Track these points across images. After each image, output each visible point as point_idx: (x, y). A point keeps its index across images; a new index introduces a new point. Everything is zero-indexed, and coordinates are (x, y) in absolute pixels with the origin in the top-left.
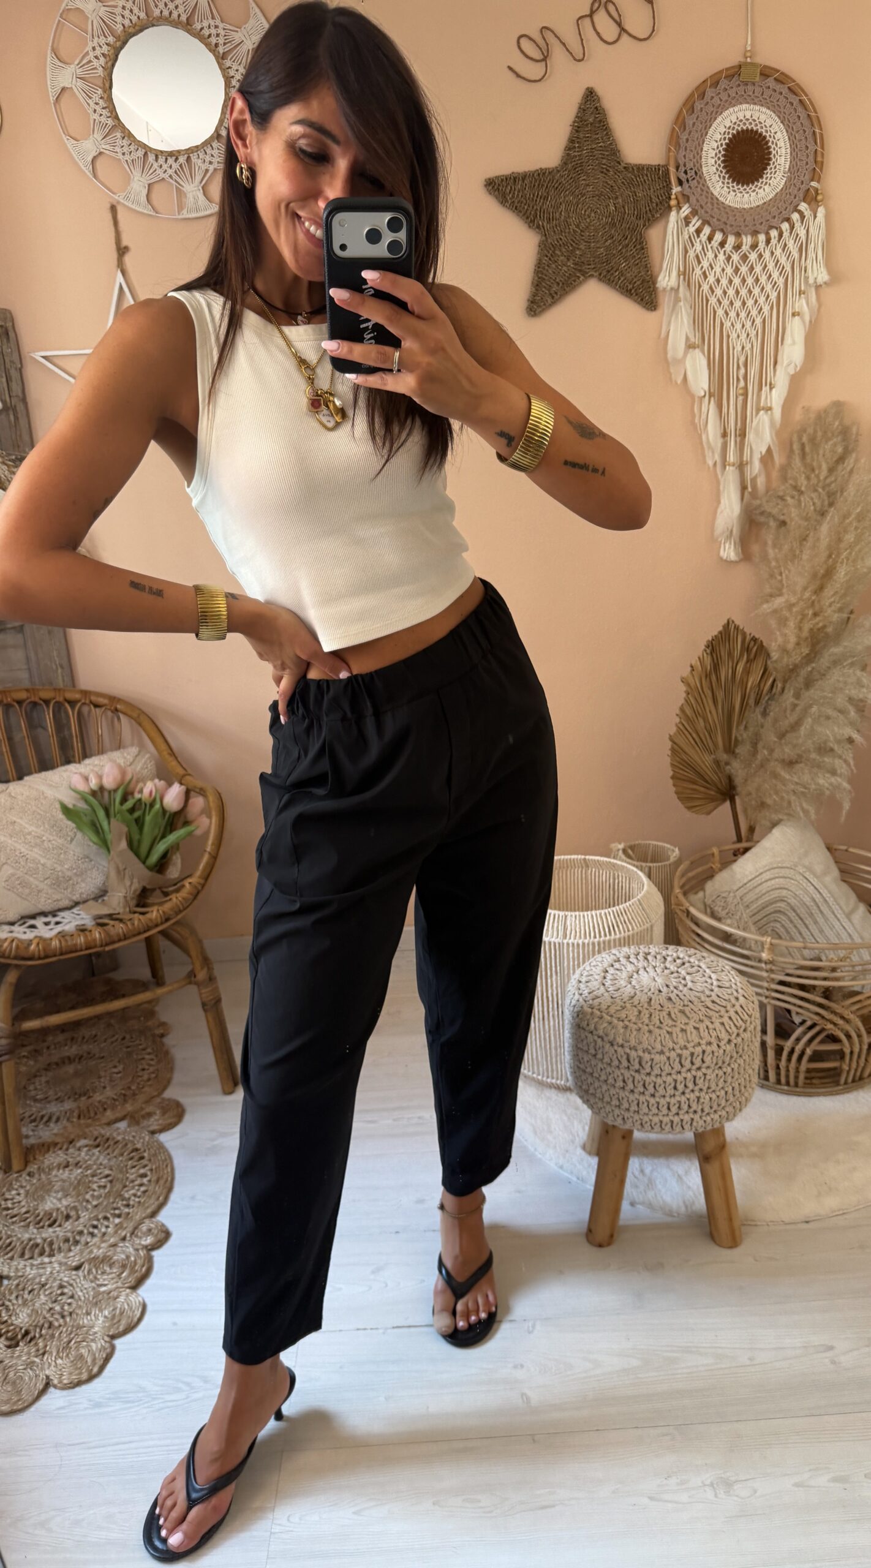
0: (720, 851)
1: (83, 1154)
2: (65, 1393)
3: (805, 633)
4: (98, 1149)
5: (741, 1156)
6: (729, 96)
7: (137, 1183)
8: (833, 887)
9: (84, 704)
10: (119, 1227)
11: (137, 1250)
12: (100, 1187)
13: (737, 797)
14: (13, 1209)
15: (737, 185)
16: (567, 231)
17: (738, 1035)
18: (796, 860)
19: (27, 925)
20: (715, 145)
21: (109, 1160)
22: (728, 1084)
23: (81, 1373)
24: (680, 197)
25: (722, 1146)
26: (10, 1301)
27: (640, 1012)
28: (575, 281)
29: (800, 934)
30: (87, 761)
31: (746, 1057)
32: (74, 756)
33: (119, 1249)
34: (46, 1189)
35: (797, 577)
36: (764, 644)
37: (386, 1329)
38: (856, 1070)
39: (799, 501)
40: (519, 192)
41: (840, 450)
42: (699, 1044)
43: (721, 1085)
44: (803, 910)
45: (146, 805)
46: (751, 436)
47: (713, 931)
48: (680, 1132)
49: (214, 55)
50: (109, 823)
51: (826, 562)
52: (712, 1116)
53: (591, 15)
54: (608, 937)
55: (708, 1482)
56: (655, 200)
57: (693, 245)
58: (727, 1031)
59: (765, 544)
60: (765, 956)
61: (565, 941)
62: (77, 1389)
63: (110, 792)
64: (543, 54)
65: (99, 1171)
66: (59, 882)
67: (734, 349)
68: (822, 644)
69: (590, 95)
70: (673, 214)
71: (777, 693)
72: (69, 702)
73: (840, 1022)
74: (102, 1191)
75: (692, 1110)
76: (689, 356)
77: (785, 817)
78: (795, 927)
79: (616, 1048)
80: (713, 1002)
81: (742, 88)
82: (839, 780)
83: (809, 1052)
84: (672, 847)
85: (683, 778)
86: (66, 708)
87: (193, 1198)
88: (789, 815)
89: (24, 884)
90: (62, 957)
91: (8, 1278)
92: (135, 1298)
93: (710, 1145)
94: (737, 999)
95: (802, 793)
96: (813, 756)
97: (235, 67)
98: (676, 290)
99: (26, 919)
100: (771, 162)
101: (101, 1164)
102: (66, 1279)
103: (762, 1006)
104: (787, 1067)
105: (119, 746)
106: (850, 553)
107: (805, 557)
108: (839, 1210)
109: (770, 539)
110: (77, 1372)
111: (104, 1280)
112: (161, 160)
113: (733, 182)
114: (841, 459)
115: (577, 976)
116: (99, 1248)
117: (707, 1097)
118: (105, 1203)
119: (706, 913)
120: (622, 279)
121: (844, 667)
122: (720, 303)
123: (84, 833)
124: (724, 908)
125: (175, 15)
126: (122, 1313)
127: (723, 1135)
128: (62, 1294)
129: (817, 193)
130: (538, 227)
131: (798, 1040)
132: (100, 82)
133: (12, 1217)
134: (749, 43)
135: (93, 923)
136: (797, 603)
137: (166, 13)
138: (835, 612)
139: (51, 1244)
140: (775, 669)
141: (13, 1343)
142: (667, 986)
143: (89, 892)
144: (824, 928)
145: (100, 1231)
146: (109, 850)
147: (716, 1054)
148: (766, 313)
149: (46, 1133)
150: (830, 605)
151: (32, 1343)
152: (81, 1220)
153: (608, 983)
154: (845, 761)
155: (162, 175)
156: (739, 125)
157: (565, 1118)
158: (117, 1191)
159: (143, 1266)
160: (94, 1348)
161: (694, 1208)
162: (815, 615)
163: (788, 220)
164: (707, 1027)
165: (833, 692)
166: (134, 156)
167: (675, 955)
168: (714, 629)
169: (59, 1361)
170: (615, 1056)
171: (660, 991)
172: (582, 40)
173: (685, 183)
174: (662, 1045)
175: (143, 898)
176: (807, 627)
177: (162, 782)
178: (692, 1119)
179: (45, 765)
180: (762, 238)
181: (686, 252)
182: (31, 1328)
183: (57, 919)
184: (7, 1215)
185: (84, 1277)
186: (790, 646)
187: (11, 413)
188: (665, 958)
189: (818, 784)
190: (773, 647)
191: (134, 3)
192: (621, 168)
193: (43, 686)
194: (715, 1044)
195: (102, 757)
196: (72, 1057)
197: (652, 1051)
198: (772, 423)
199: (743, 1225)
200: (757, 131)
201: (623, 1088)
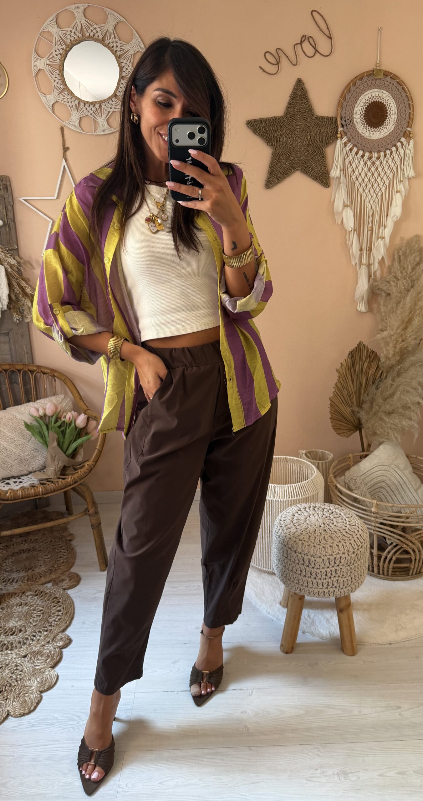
0: (353, 456)
1: (29, 599)
2: (17, 719)
3: (398, 350)
4: (37, 597)
5: (359, 610)
6: (368, 85)
7: (56, 614)
8: (409, 476)
9: (38, 372)
10: (46, 636)
11: (55, 648)
12: (37, 616)
13: (362, 429)
15: (371, 128)
16: (286, 147)
17: (358, 549)
18: (391, 462)
19: (5, 483)
20: (360, 108)
21: (42, 602)
22: (352, 574)
23: (25, 710)
24: (342, 133)
25: (349, 605)
27: (310, 536)
28: (289, 172)
29: (392, 499)
30: (38, 401)
31: (362, 561)
32: (32, 398)
33: (46, 648)
34: (10, 616)
35: (395, 322)
36: (378, 354)
37: (179, 692)
38: (417, 568)
39: (397, 284)
40: (263, 127)
41: (418, 259)
42: (339, 553)
43: (349, 574)
44: (393, 487)
45: (67, 424)
46: (374, 251)
47: (349, 497)
48: (328, 597)
49: (115, 56)
50: (48, 433)
51: (408, 315)
52: (344, 589)
53: (301, 43)
54: (296, 498)
55: (336, 773)
56: (330, 134)
57: (348, 157)
58: (353, 547)
59: (379, 304)
60: (373, 510)
61: (274, 499)
62: (23, 717)
63: (49, 417)
64: (277, 61)
65: (37, 608)
66: (22, 461)
67: (367, 207)
68: (406, 355)
69: (299, 82)
70: (339, 141)
71: (384, 378)
72: (30, 371)
73: (410, 544)
74: (38, 618)
75: (334, 586)
76: (344, 211)
77: (386, 440)
78: (390, 495)
79: (297, 554)
80: (346, 532)
81: (374, 81)
82: (413, 423)
83: (394, 558)
84: (330, 453)
85: (336, 419)
86: (29, 374)
87: (84, 623)
88: (388, 439)
89: (4, 462)
90: (22, 500)
92: (53, 673)
93: (343, 604)
94: (358, 531)
95: (395, 429)
96: (400, 410)
97: (125, 62)
98: (339, 178)
99: (5, 479)
100: (388, 118)
101: (38, 604)
102: (19, 662)
103: (371, 535)
104: (383, 566)
105: (55, 394)
106: (421, 311)
107: (399, 312)
108: (406, 639)
109: (382, 302)
110: (23, 709)
111: (38, 663)
112: (87, 106)
113: (368, 127)
114: (418, 264)
115: (279, 517)
116: (36, 647)
117: (342, 580)
118: (39, 624)
119: (345, 487)
120: (313, 171)
121: (417, 367)
122: (361, 185)
123: (35, 437)
124: (354, 485)
125: (96, 36)
126: (46, 680)
127: (350, 599)
128: (17, 669)
129: (410, 133)
130: (272, 145)
131: (389, 552)
132: (58, 67)
134: (378, 59)
135: (39, 483)
136: (394, 334)
137: (92, 35)
138: (412, 340)
139: (12, 644)
140: (383, 366)
142: (324, 524)
143: (37, 467)
144: (404, 496)
145: (36, 638)
146: (48, 447)
147: (347, 559)
148: (383, 191)
149: (11, 588)
150: (410, 336)
151: (1, 694)
152: (27, 633)
153: (295, 521)
154: (416, 413)
155: (87, 113)
156: (372, 99)
157: (272, 588)
158: (46, 618)
159: (58, 656)
160: (32, 697)
161: (334, 636)
162: (403, 341)
163: (395, 146)
164: (343, 545)
165: (411, 379)
166: (73, 103)
167: (328, 508)
168: (354, 345)
169: (14, 703)
170: (297, 558)
171: (320, 526)
172: (296, 55)
173: (345, 126)
174: (320, 553)
175: (64, 471)
176: (398, 347)
177: (76, 413)
178: (334, 591)
179: (17, 403)
180: (382, 154)
181: (345, 159)
182: (1, 686)
183: (20, 480)
185: (28, 661)
186: (390, 356)
187: (7, 227)
188: (323, 510)
189: (402, 424)
190: (382, 356)
191: (76, 29)
192: (314, 118)
193: (18, 362)
194: (347, 554)
195: (46, 399)
196: (25, 550)
197: (315, 556)
198: (385, 245)
199: (358, 644)
200: (381, 102)
201: (301, 574)
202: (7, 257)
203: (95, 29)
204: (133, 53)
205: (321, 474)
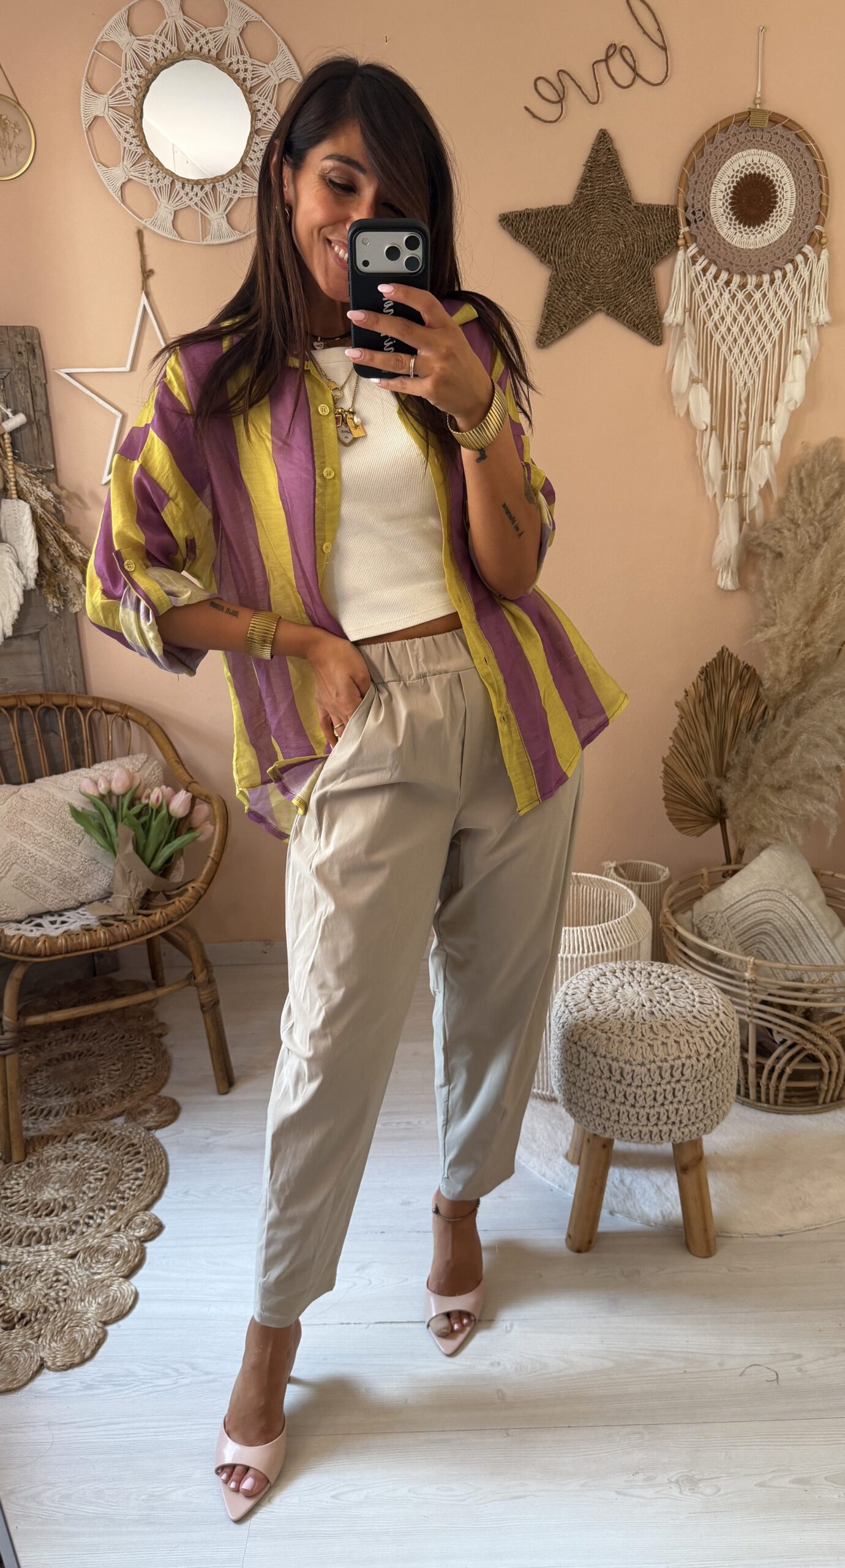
0: (709, 873)
1: (81, 1147)
2: (58, 1374)
3: (797, 663)
4: (96, 1143)
5: (718, 1169)
6: (738, 141)
7: (131, 1177)
8: (819, 911)
9: (96, 710)
10: (114, 1218)
11: (131, 1241)
12: (96, 1179)
13: (727, 820)
14: (12, 1198)
15: (744, 226)
16: (578, 266)
17: (717, 1050)
18: (782, 883)
19: (34, 923)
20: (723, 187)
21: (106, 1154)
22: (706, 1097)
23: (74, 1357)
24: (688, 237)
25: (700, 1158)
26: (7, 1285)
27: (623, 1025)
28: (583, 315)
29: (785, 955)
30: (97, 766)
31: (724, 1072)
32: (84, 761)
33: (113, 1240)
34: (42, 1181)
35: (791, 608)
36: (757, 672)
37: (369, 1324)
38: (834, 1090)
39: (796, 534)
40: (532, 227)
41: (837, 485)
42: (679, 1057)
43: (699, 1098)
44: (787, 932)
45: (152, 810)
46: (750, 470)
47: (699, 950)
48: (658, 1143)
49: (242, 89)
50: (116, 827)
51: (818, 594)
52: (690, 1127)
53: (606, 60)
54: (596, 952)
55: (673, 1480)
56: (664, 239)
57: (699, 284)
58: (707, 1046)
59: (761, 574)
60: (747, 975)
62: (70, 1371)
63: (118, 797)
64: (559, 96)
65: (96, 1165)
66: (66, 882)
67: (736, 384)
68: (813, 673)
69: (603, 137)
70: (681, 253)
71: (769, 719)
72: (81, 708)
73: (820, 1042)
74: (98, 1183)
75: (670, 1122)
76: (692, 390)
77: (773, 842)
78: (780, 948)
79: (598, 1058)
80: (694, 1017)
81: (751, 133)
82: (826, 806)
83: (788, 1070)
84: (663, 867)
85: (677, 800)
86: (78, 714)
87: (185, 1193)
88: (777, 839)
89: (32, 883)
90: (67, 955)
91: (6, 1263)
92: (127, 1287)
93: (687, 1157)
94: (718, 1015)
95: (791, 818)
96: (802, 782)
97: (261, 101)
98: (681, 326)
99: (33, 917)
100: (777, 206)
101: (98, 1158)
102: (61, 1266)
103: (743, 1025)
104: (768, 1085)
105: (128, 752)
106: (842, 587)
107: (798, 589)
108: (812, 1225)
109: (766, 570)
110: (70, 1355)
111: (98, 1268)
112: (188, 188)
113: (739, 224)
114: (838, 494)
115: (563, 989)
116: (94, 1238)
117: (686, 1109)
118: (101, 1195)
119: (693, 932)
120: (629, 314)
121: (834, 697)
122: (724, 340)
123: (92, 836)
124: (711, 928)
125: (205, 50)
126: (114, 1301)
127: (701, 1147)
128: (58, 1281)
129: (821, 236)
130: (549, 262)
131: (778, 1058)
132: (131, 112)
133: (11, 1206)
134: (759, 90)
135: (98, 923)
136: (790, 633)
137: (197, 48)
138: (825, 643)
139: (48, 1232)
140: (767, 697)
141: (10, 1326)
142: (651, 1001)
143: (95, 893)
144: (808, 951)
145: (95, 1221)
146: (115, 853)
147: (695, 1068)
148: (768, 350)
149: (45, 1127)
150: (822, 636)
151: (28, 1326)
152: (78, 1211)
153: (593, 996)
154: (833, 788)
155: (189, 203)
156: (747, 169)
157: (549, 1127)
158: (113, 1184)
159: (136, 1256)
160: (87, 1333)
161: (671, 1218)
162: (807, 645)
163: (792, 261)
164: (688, 1041)
165: (823, 721)
166: (162, 183)
167: (659, 971)
168: (710, 655)
169: (53, 1344)
170: (598, 1066)
171: (643, 1006)
172: (597, 84)
173: (693, 224)
174: (643, 1057)
175: (147, 901)
176: (798, 657)
177: (169, 788)
178: (671, 1130)
179: (56, 769)
180: (766, 278)
181: (692, 289)
182: (27, 1312)
183: (63, 918)
184: (6, 1204)
185: (79, 1265)
186: (782, 675)
187: (34, 426)
188: (649, 974)
189: (806, 810)
190: (765, 675)
191: (166, 37)
192: (631, 207)
193: (57, 691)
194: (695, 1058)
195: (111, 762)
196: (73, 1054)
197: (634, 1063)
198: (771, 457)
199: (718, 1236)
200: (764, 175)
201: (605, 1098)
202: (35, 485)
203: (203, 36)
204: (277, 83)
205: (645, 908)
